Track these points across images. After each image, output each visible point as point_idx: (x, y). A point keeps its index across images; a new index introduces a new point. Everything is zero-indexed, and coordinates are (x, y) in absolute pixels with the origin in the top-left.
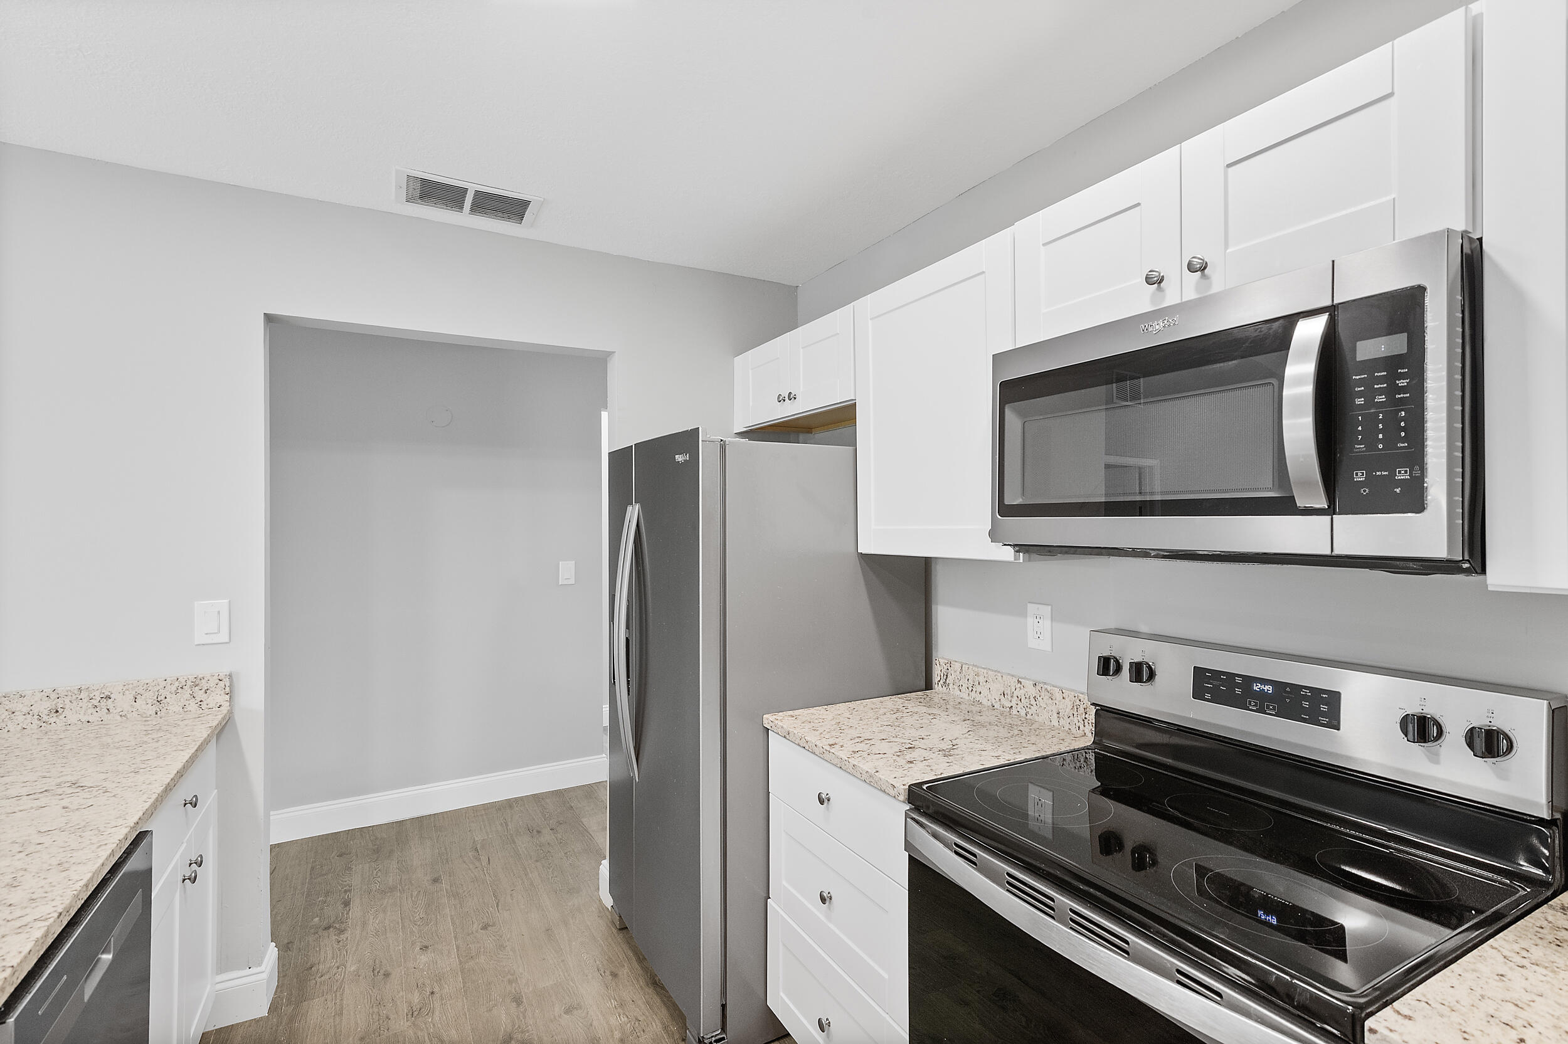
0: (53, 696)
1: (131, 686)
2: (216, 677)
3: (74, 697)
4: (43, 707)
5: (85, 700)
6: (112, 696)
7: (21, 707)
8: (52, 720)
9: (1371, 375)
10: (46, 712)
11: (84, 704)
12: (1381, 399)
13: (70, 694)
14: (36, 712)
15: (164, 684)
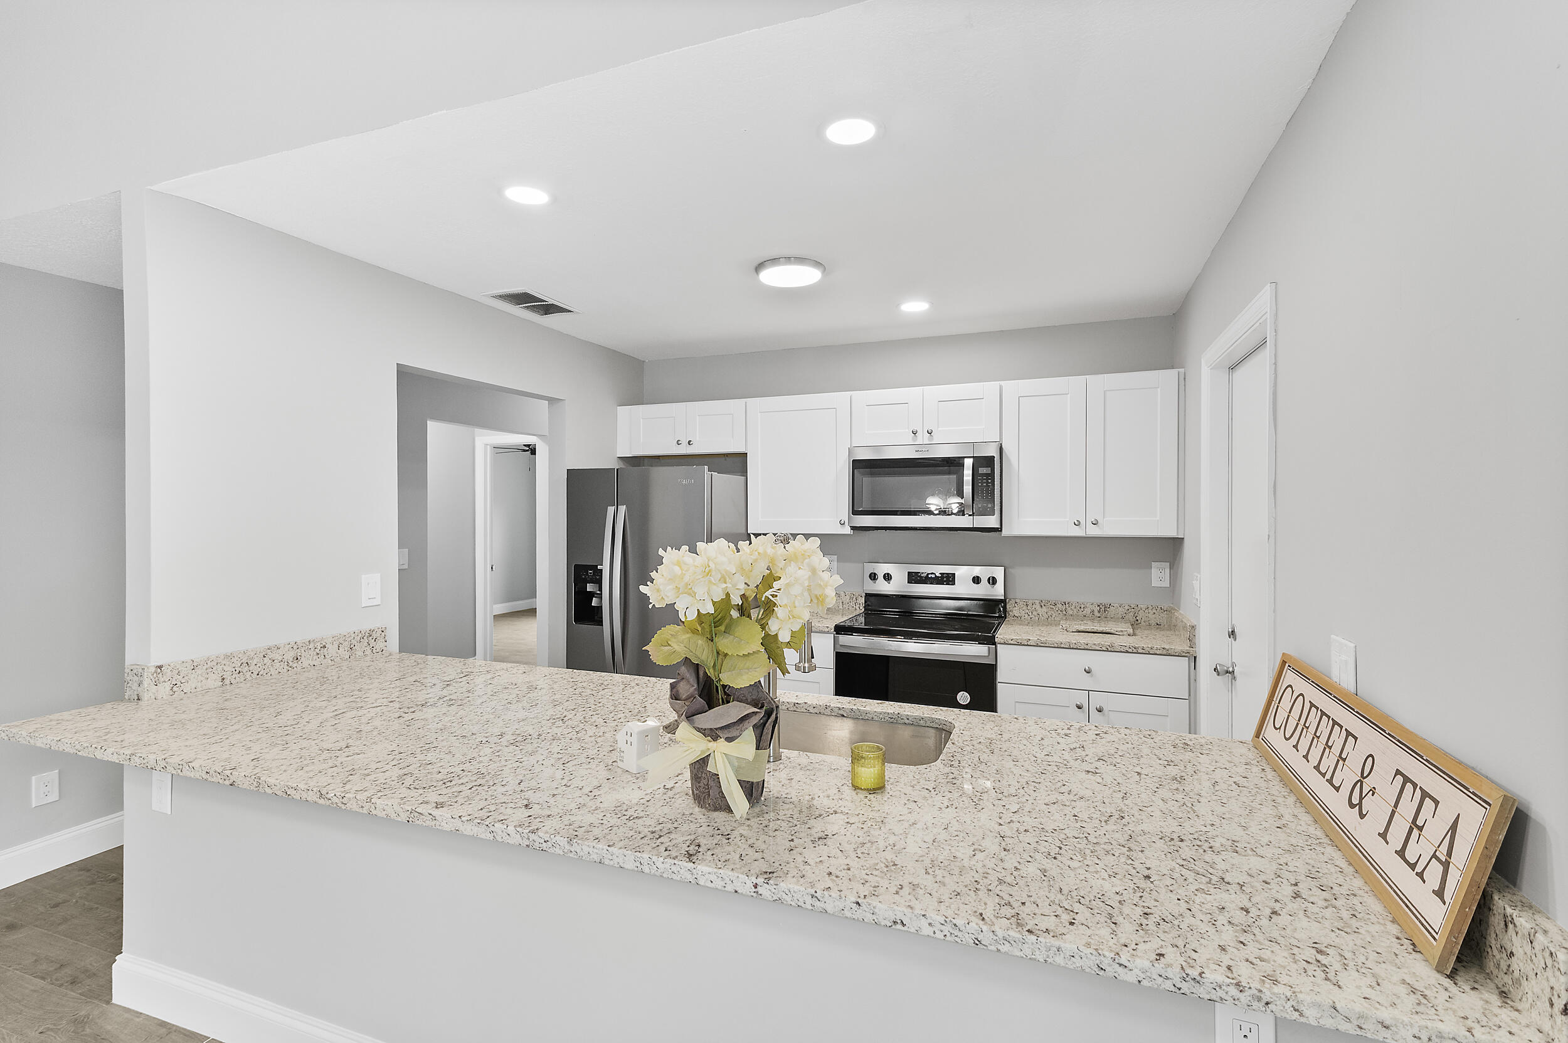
0: (295, 647)
1: (336, 638)
2: (380, 630)
3: (306, 648)
4: (290, 656)
5: (312, 650)
6: (326, 646)
7: (277, 656)
8: (294, 665)
9: (982, 477)
10: (291, 659)
11: (311, 652)
12: (985, 484)
13: (304, 645)
14: (285, 660)
15: (353, 635)
